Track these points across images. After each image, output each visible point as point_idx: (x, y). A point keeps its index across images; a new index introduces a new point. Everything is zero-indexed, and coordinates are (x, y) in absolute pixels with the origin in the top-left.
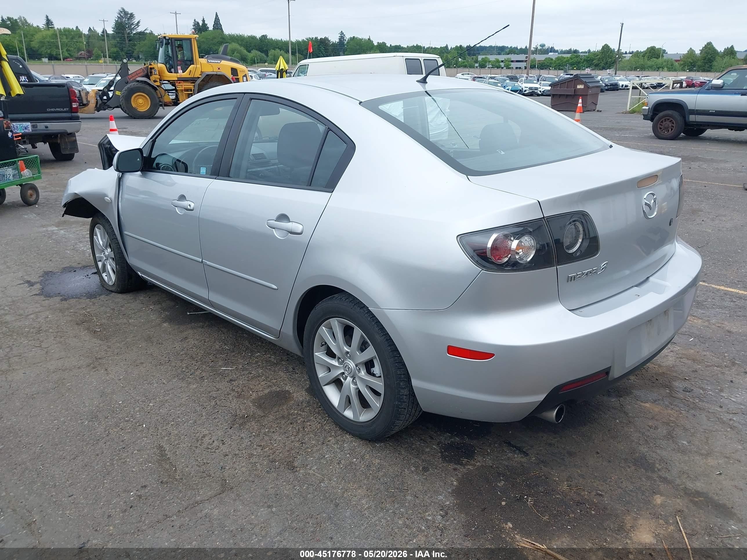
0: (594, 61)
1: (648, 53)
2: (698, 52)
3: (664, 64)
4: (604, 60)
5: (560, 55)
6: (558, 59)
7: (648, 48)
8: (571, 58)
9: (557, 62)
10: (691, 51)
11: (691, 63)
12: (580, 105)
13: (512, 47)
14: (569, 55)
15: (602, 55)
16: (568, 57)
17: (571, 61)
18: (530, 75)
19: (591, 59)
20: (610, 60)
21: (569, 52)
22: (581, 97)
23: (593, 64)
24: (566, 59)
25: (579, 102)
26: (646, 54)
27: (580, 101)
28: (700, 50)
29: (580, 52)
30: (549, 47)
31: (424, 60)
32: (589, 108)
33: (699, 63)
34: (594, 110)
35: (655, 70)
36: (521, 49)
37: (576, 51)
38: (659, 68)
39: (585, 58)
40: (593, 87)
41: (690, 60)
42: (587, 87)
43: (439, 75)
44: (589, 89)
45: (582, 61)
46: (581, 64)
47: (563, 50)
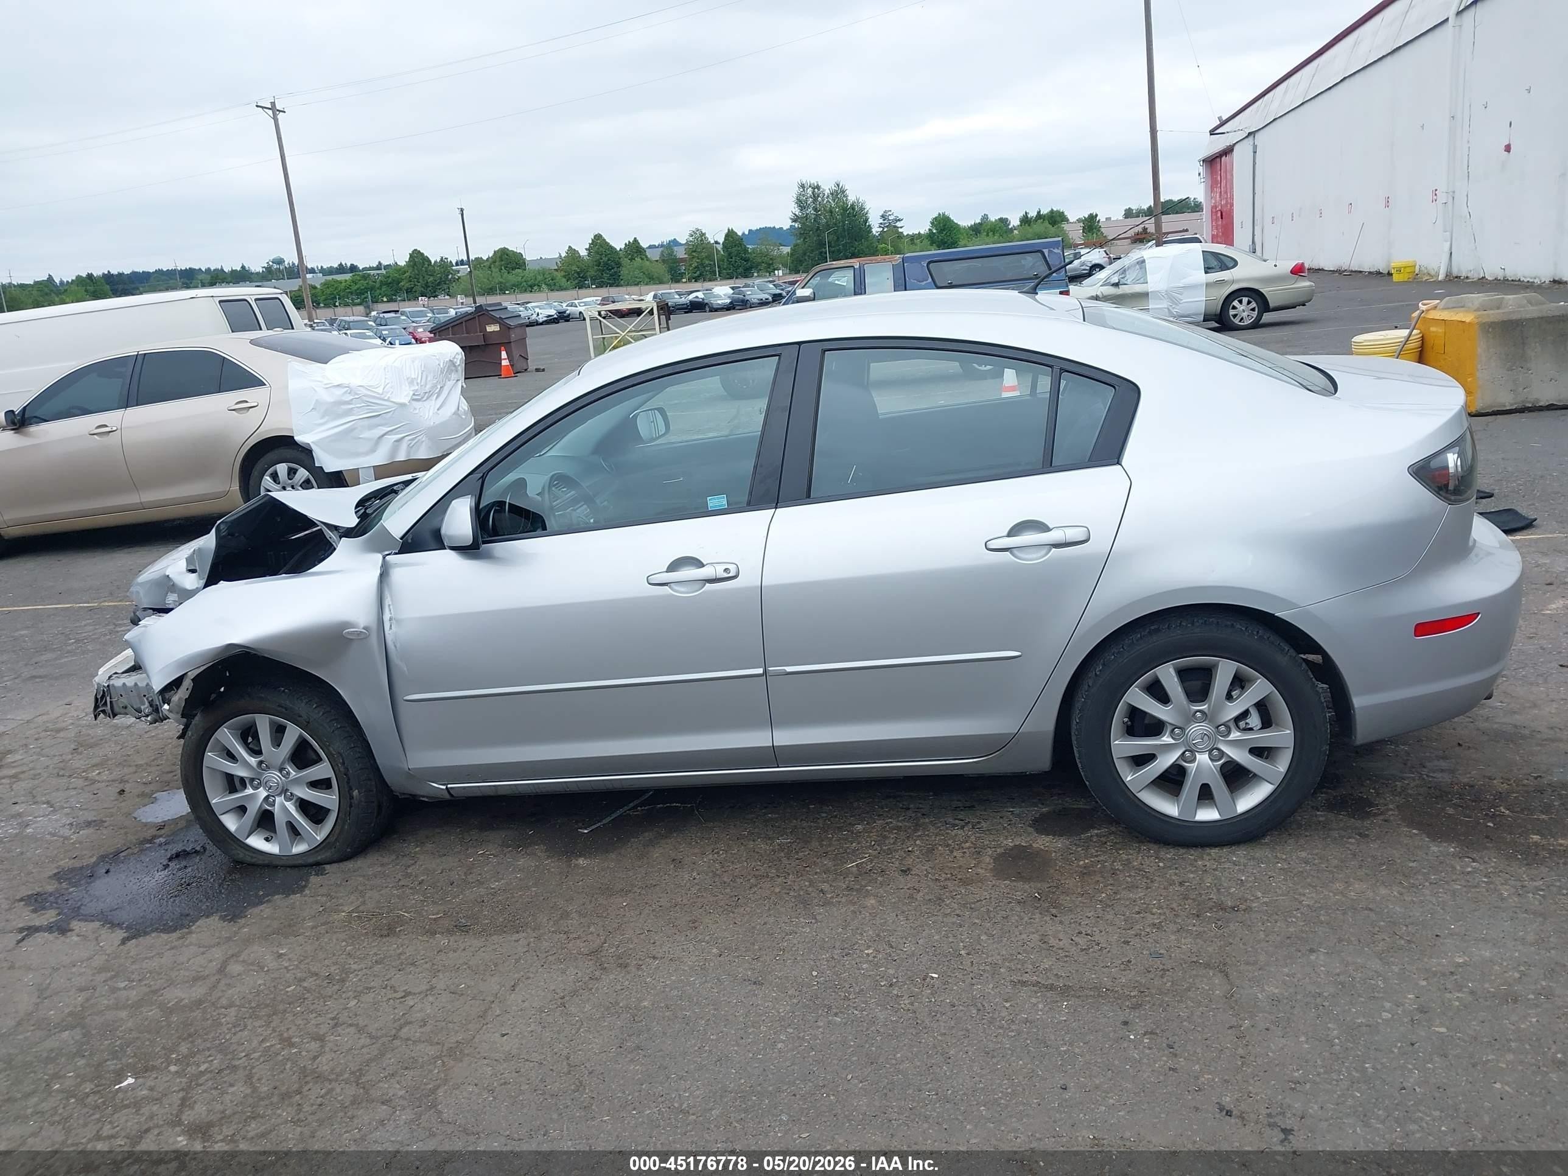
0: (402, 284)
1: (498, 260)
2: (583, 253)
3: (540, 278)
4: (421, 281)
5: (330, 278)
6: (326, 284)
7: (495, 252)
8: (354, 282)
9: (328, 291)
10: (572, 252)
11: (578, 273)
12: (505, 363)
13: (209, 269)
14: (348, 277)
15: (413, 271)
16: (346, 281)
17: (354, 288)
18: (316, 321)
19: (394, 280)
20: (431, 279)
21: (341, 269)
22: (503, 348)
23: (401, 289)
24: (343, 284)
25: (503, 357)
26: (494, 262)
27: (504, 355)
28: (586, 249)
29: (361, 268)
30: (293, 264)
31: (256, 300)
32: (518, 367)
33: (592, 272)
34: (526, 370)
35: (526, 291)
36: (233, 271)
37: (353, 268)
38: (531, 287)
39: (383, 279)
40: (516, 327)
41: (574, 268)
42: (506, 328)
43: (293, 328)
44: (511, 332)
45: (378, 285)
46: (378, 291)
47: (325, 267)
